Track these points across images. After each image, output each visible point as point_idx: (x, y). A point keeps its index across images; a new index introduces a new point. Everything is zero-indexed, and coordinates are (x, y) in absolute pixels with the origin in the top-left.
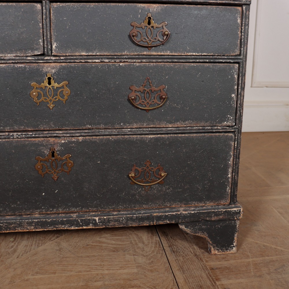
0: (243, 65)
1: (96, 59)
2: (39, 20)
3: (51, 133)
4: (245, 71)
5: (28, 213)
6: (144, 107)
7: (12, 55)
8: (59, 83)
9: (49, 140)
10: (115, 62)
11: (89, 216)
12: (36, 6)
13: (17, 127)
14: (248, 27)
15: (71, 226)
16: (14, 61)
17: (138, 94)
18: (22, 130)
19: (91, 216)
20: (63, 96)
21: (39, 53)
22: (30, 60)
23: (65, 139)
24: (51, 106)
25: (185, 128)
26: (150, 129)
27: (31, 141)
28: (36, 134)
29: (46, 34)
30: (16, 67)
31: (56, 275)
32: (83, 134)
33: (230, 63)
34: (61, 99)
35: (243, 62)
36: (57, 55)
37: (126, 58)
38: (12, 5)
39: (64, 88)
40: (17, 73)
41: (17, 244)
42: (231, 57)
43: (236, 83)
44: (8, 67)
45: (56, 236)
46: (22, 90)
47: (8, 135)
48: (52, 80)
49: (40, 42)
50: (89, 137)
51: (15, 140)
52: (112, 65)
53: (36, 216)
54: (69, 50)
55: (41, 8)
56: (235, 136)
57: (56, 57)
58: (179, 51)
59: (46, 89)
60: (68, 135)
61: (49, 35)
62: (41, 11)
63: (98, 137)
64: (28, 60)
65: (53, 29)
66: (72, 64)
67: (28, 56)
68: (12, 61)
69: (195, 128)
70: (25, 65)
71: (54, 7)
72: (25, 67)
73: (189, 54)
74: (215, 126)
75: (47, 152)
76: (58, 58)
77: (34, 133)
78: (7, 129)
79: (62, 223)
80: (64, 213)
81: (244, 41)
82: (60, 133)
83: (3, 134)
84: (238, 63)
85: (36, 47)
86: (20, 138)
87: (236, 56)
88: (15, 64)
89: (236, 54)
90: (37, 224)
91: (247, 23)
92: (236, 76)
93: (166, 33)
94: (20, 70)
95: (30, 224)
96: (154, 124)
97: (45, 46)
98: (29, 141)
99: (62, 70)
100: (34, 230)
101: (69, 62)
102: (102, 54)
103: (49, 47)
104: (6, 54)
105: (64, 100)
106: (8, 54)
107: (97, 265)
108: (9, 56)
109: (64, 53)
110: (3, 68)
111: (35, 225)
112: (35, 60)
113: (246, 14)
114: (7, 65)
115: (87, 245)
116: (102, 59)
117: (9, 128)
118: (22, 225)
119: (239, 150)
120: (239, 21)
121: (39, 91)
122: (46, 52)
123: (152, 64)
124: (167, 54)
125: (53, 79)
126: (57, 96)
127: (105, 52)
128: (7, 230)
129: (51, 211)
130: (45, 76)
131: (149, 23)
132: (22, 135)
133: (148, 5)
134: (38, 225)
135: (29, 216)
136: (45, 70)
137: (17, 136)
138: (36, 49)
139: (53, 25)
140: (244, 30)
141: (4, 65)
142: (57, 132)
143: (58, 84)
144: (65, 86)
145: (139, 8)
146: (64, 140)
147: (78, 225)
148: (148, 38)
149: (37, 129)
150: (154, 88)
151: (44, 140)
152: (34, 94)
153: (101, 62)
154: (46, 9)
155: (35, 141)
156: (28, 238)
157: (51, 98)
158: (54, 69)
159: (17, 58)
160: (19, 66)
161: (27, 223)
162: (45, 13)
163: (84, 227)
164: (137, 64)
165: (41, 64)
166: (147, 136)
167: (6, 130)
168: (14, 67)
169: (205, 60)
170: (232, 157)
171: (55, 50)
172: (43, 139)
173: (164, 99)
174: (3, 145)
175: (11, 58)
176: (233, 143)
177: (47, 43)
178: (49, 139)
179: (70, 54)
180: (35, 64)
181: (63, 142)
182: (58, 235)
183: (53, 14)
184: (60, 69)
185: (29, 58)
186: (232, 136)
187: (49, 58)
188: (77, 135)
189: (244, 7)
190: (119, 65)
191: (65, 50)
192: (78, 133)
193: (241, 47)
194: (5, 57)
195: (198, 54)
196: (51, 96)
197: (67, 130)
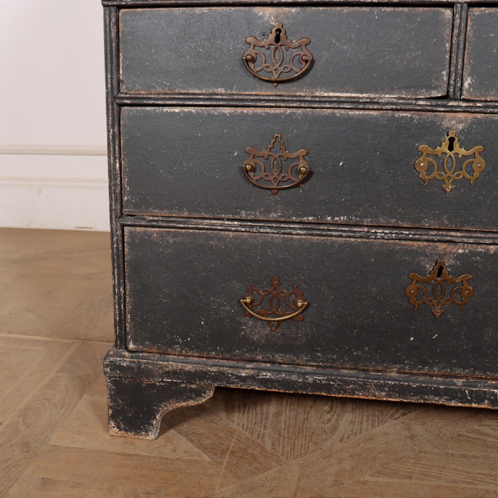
2: (446, 38)
3: (442, 235)
5: (380, 368)
7: (391, 96)
8: (468, 148)
9: (437, 247)
11: (484, 387)
12: (443, 14)
13: (384, 219)
15: (451, 400)
16: (394, 107)
18: (391, 225)
19: (489, 386)
20: (471, 171)
21: (439, 95)
22: (422, 105)
23: (465, 247)
24: (448, 188)
27: (405, 245)
28: (416, 235)
29: (455, 62)
30: (397, 116)
31: (413, 481)
32: (497, 242)
34: (468, 176)
36: (471, 98)
38: (401, 10)
39: (475, 158)
40: (396, 127)
41: (335, 416)
44: (383, 116)
45: (400, 412)
46: (401, 156)
47: (368, 232)
48: (456, 142)
49: (443, 76)
51: (378, 241)
53: (392, 374)
54: (493, 90)
55: (451, 17)
57: (468, 103)
59: (443, 157)
60: (471, 241)
61: (460, 63)
62: (451, 23)
64: (419, 105)
65: (467, 54)
66: (496, 116)
67: (419, 99)
68: (392, 107)
70: (412, 114)
71: (474, 15)
72: (411, 118)
75: (429, 267)
76: (471, 104)
77: (412, 233)
78: (367, 222)
79: (437, 392)
80: (441, 376)
82: (458, 237)
83: (359, 230)
85: (435, 84)
86: (387, 239)
88: (395, 112)
90: (393, 389)
94: (402, 123)
95: (380, 387)
97: (452, 82)
98: (402, 245)
99: (475, 126)
100: (385, 399)
101: (491, 113)
103: (459, 85)
104: (381, 94)
105: (472, 179)
106: (385, 94)
108: (387, 98)
109: (483, 96)
110: (375, 118)
111: (389, 391)
112: (431, 106)
114: (381, 112)
115: (460, 436)
117: (370, 220)
118: (366, 388)
121: (431, 159)
122: (451, 94)
125: (459, 141)
126: (461, 171)
128: (339, 393)
129: (419, 370)
130: (444, 135)
132: (392, 233)
134: (394, 391)
135: (380, 374)
136: (446, 124)
137: (383, 234)
138: (435, 88)
139: (470, 46)
141: (375, 113)
142: (453, 233)
143: (467, 150)
144: (477, 155)
146: (463, 249)
147: (463, 399)
149: (418, 225)
151: (429, 245)
152: (422, 164)
154: (461, 18)
155: (412, 246)
157: (449, 173)
158: (461, 123)
159: (401, 101)
160: (401, 115)
161: (376, 386)
162: (458, 25)
163: (474, 405)
165: (440, 113)
167: (365, 224)
168: (393, 116)
171: (468, 91)
172: (426, 244)
174: (356, 248)
175: (390, 100)
177: (456, 77)
178: (437, 244)
179: (493, 98)
180: (429, 113)
181: (460, 251)
183: (472, 26)
184: (473, 123)
185: (421, 103)
187: (456, 104)
188: (488, 241)
191: (486, 91)
192: (489, 238)
194: (380, 98)
196: (450, 171)
197: (469, 231)
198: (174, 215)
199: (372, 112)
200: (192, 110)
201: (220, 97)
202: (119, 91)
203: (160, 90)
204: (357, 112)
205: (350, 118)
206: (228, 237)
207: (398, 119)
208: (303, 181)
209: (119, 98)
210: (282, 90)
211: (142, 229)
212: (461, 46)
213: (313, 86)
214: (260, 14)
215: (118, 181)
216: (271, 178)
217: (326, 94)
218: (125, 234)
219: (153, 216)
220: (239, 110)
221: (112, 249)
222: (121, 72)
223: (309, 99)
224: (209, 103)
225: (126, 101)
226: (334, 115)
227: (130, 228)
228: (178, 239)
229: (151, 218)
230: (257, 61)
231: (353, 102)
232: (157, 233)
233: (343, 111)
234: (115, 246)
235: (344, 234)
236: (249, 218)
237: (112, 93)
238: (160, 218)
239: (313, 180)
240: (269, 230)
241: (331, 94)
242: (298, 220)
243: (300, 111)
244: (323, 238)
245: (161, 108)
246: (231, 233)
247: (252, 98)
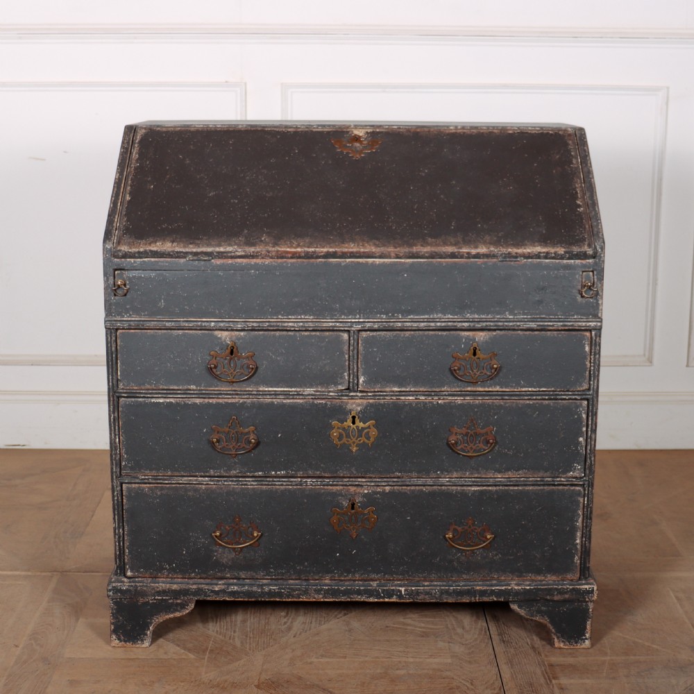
0: (593, 401)
1: (409, 395)
2: (346, 352)
3: (352, 481)
4: (597, 409)
5: (317, 578)
6: (466, 453)
7: (312, 390)
9: (350, 489)
10: (433, 399)
11: (392, 586)
12: (342, 336)
13: (311, 472)
14: (600, 355)
15: (369, 597)
16: (313, 397)
17: (459, 437)
18: (317, 476)
19: (396, 586)
20: (368, 438)
21: (344, 388)
23: (369, 488)
24: (354, 449)
25: (518, 479)
26: (473, 479)
27: (327, 489)
28: (334, 482)
29: (352, 367)
30: (316, 403)
32: (390, 483)
33: (576, 399)
34: (366, 441)
35: (593, 398)
36: (364, 390)
37: (445, 395)
39: (370, 429)
40: (316, 410)
41: (290, 620)
42: (577, 393)
43: (585, 423)
44: (306, 403)
45: (343, 613)
46: (320, 429)
47: (301, 481)
48: (356, 419)
49: (345, 376)
50: (398, 488)
51: (308, 487)
52: (429, 402)
53: (326, 581)
54: (378, 384)
55: (348, 338)
56: (585, 490)
57: (363, 393)
58: (512, 387)
59: (349, 429)
60: (373, 484)
61: (355, 368)
62: (348, 342)
63: (409, 488)
65: (360, 361)
66: (382, 401)
67: (330, 392)
68: (311, 397)
69: (531, 479)
70: (326, 401)
71: (362, 337)
72: (325, 403)
73: (524, 389)
74: (558, 477)
75: (345, 503)
76: (365, 394)
77: (331, 480)
79: (359, 592)
80: (361, 580)
81: (594, 372)
82: (363, 482)
83: (294, 480)
84: (588, 400)
85: (340, 381)
86: (315, 486)
87: (583, 391)
88: (315, 400)
89: (584, 388)
90: (327, 592)
91: (597, 352)
92: (584, 416)
93: (495, 366)
94: (319, 407)
95: (318, 592)
96: (478, 473)
97: (351, 380)
98: (325, 489)
99: (369, 408)
100: (322, 600)
101: (378, 399)
102: (417, 390)
103: (355, 381)
104: (304, 388)
105: (369, 443)
106: (307, 388)
107: (399, 652)
108: (308, 391)
109: (373, 388)
110: (301, 404)
111: (325, 593)
112: (338, 396)
113: (595, 340)
114: (305, 400)
115: (387, 627)
116: (417, 395)
118: (308, 593)
119: (591, 508)
120: (587, 349)
121: (341, 431)
122: (351, 387)
123: (477, 402)
124: (496, 390)
125: (358, 418)
126: (362, 437)
127: (421, 387)
128: (288, 598)
129: (345, 576)
130: (348, 414)
131: (475, 354)
132: (318, 481)
133: (474, 333)
134: (328, 593)
135: (317, 582)
136: (349, 407)
137: (311, 482)
138: (340, 384)
139: (361, 356)
140: (594, 360)
141: (301, 401)
142: (359, 480)
143: (364, 423)
144: (371, 427)
145: (462, 337)
146: (368, 490)
147: (378, 596)
148: (473, 371)
149: (335, 475)
150: (479, 430)
151: (344, 488)
152: (335, 434)
153: (416, 399)
154: (354, 339)
155: (332, 489)
156: (305, 613)
157: (354, 440)
158: (359, 406)
159: (318, 393)
160: (319, 402)
161: (315, 590)
162: (352, 344)
163: (387, 600)
164: (459, 400)
165: (344, 401)
166: (469, 488)
167: (299, 475)
168: (313, 403)
169: (544, 397)
170: (581, 517)
171: (362, 385)
172: (341, 487)
173: (492, 444)
174: (293, 493)
175: (311, 393)
176: (581, 500)
177: (353, 377)
178: (350, 487)
179: (379, 390)
180: (337, 400)
181: (366, 492)
182: (346, 612)
183: (362, 344)
184: (366, 407)
185: (331, 394)
186: (580, 490)
187: (354, 394)
188: (383, 484)
189: (593, 333)
190: (438, 402)
191: (374, 385)
192: (385, 482)
193: (590, 380)
194: (304, 391)
195: (535, 390)
196: (354, 437)
197: (371, 478)
198: (160, 474)
199: (298, 401)
200: (172, 400)
201: (192, 392)
202: (118, 387)
203: (148, 387)
204: (289, 401)
205: (284, 405)
206: (201, 488)
207: (317, 405)
208: (253, 449)
209: (118, 392)
210: (236, 387)
211: (137, 485)
212: (356, 357)
213: (257, 384)
214: (219, 336)
215: (118, 452)
216: (231, 447)
217: (266, 389)
218: (123, 489)
219: (145, 476)
220: (206, 400)
221: (113, 500)
222: (119, 374)
223: (255, 393)
224: (185, 396)
225: (124, 395)
226: (273, 403)
227: (127, 485)
228: (164, 492)
229: (143, 477)
230: (218, 368)
231: (285, 395)
232: (149, 488)
233: (279, 400)
234: (116, 498)
235: (284, 484)
236: (216, 475)
237: (113, 389)
238: (151, 477)
239: (260, 447)
240: (230, 483)
241: (270, 389)
242: (251, 475)
243: (249, 401)
244: (269, 487)
245: (149, 399)
246: (203, 486)
247: (216, 392)
